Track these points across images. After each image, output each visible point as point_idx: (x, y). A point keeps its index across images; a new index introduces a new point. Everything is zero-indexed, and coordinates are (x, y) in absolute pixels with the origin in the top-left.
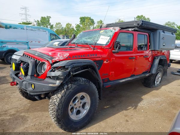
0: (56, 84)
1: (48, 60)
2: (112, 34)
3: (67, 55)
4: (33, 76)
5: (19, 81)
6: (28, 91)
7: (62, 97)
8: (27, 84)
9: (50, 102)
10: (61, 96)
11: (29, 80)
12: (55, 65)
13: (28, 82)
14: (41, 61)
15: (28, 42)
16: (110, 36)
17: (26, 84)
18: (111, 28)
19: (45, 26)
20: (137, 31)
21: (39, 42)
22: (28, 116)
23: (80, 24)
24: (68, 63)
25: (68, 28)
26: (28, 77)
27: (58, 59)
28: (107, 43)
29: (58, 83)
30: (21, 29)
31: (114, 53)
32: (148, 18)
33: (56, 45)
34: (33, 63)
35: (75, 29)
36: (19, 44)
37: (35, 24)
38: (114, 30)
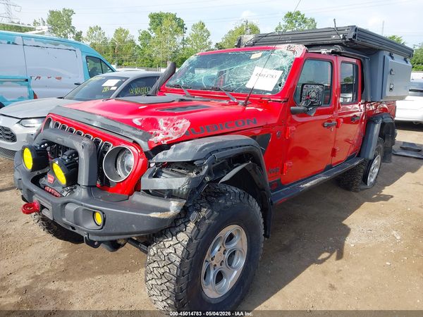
0: (168, 210)
1: (135, 142)
2: (286, 63)
3: (184, 124)
4: (93, 186)
5: (52, 203)
6: (84, 231)
7: (191, 240)
8: (81, 213)
9: (152, 253)
10: (187, 239)
11: (86, 201)
12: (161, 157)
13: (82, 205)
14: (114, 144)
15: (28, 77)
16: (282, 69)
17: (76, 212)
18: (283, 48)
19: (60, 35)
20: (340, 54)
21: (59, 78)
22: (67, 289)
23: (150, 30)
24: (202, 152)
25: (120, 40)
26: (81, 192)
27: (166, 139)
28: (276, 86)
29: (174, 206)
30: (9, 43)
31: (295, 112)
32: (311, 19)
33: (110, 87)
34: (90, 150)
35: (138, 43)
36: (4, 83)
37: (45, 31)
38: (290, 53)
